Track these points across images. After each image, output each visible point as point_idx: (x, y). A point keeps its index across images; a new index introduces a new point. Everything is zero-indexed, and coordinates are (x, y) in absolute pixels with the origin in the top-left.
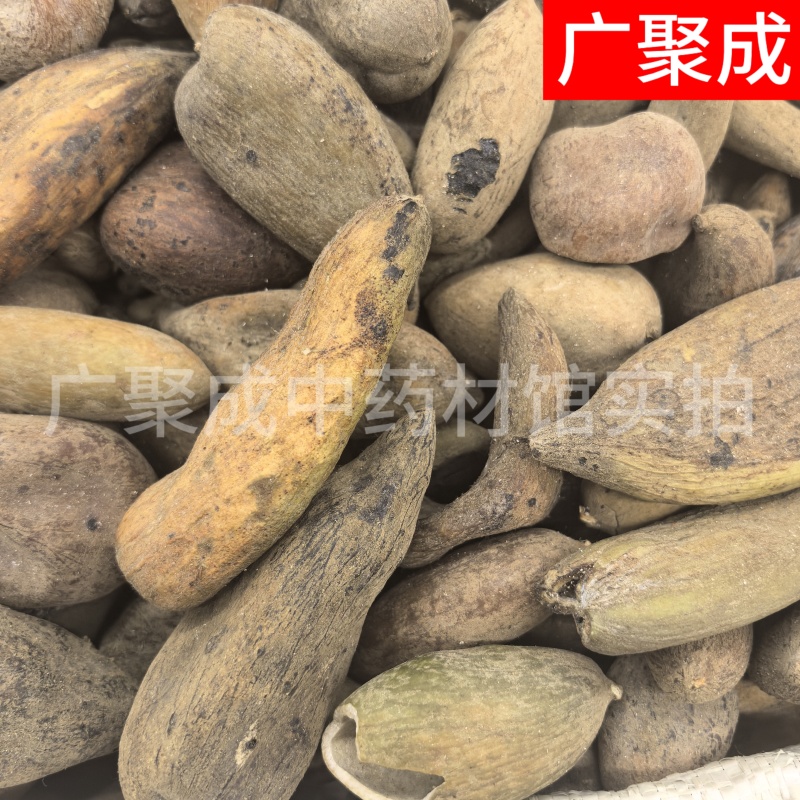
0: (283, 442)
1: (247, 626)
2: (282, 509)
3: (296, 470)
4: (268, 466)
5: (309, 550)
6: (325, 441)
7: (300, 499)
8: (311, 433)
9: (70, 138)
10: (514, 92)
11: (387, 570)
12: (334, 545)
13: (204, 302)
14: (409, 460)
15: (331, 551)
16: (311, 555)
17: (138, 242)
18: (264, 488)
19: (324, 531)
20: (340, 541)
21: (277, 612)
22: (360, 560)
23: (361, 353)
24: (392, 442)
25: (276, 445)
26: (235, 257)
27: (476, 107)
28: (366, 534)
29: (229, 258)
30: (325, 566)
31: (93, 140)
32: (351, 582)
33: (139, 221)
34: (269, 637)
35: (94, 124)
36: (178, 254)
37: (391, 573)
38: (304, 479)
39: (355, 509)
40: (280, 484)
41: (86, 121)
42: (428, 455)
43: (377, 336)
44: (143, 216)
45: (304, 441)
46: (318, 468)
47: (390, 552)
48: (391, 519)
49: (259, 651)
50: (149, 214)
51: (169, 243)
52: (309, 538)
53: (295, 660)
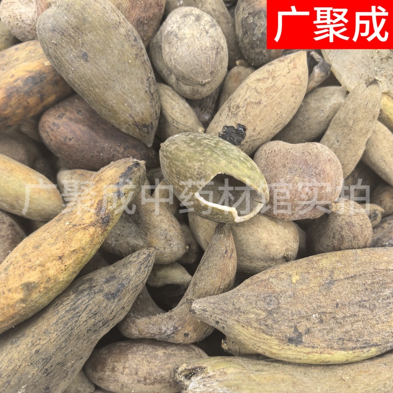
0: (44, 266)
1: (33, 337)
2: (36, 300)
3: (47, 282)
4: (33, 277)
5: (74, 306)
6: (65, 270)
7: (47, 297)
8: (59, 265)
9: (30, 77)
10: (265, 106)
11: (111, 325)
12: (87, 307)
13: (75, 170)
14: (136, 273)
15: (85, 309)
16: (74, 309)
17: (51, 133)
18: (29, 287)
19: (84, 299)
20: (90, 306)
21: (50, 333)
22: (98, 318)
23: (94, 229)
24: (130, 262)
25: (40, 267)
26: (93, 153)
27: (243, 107)
28: (104, 305)
29: (90, 152)
30: (79, 316)
31: (41, 81)
32: (91, 327)
33: (53, 124)
34: (43, 345)
35: (44, 73)
36: (66, 144)
37: (113, 326)
38: (50, 287)
39: (102, 292)
40: (37, 287)
41: (40, 71)
42: (146, 272)
43: (103, 223)
44: (56, 122)
45: (55, 268)
46: (59, 283)
47: (114, 317)
48: (119, 300)
49: (36, 350)
50: (59, 121)
51: (63, 138)
52: (76, 300)
53: (53, 359)
